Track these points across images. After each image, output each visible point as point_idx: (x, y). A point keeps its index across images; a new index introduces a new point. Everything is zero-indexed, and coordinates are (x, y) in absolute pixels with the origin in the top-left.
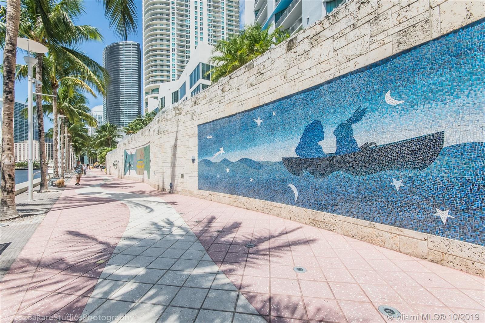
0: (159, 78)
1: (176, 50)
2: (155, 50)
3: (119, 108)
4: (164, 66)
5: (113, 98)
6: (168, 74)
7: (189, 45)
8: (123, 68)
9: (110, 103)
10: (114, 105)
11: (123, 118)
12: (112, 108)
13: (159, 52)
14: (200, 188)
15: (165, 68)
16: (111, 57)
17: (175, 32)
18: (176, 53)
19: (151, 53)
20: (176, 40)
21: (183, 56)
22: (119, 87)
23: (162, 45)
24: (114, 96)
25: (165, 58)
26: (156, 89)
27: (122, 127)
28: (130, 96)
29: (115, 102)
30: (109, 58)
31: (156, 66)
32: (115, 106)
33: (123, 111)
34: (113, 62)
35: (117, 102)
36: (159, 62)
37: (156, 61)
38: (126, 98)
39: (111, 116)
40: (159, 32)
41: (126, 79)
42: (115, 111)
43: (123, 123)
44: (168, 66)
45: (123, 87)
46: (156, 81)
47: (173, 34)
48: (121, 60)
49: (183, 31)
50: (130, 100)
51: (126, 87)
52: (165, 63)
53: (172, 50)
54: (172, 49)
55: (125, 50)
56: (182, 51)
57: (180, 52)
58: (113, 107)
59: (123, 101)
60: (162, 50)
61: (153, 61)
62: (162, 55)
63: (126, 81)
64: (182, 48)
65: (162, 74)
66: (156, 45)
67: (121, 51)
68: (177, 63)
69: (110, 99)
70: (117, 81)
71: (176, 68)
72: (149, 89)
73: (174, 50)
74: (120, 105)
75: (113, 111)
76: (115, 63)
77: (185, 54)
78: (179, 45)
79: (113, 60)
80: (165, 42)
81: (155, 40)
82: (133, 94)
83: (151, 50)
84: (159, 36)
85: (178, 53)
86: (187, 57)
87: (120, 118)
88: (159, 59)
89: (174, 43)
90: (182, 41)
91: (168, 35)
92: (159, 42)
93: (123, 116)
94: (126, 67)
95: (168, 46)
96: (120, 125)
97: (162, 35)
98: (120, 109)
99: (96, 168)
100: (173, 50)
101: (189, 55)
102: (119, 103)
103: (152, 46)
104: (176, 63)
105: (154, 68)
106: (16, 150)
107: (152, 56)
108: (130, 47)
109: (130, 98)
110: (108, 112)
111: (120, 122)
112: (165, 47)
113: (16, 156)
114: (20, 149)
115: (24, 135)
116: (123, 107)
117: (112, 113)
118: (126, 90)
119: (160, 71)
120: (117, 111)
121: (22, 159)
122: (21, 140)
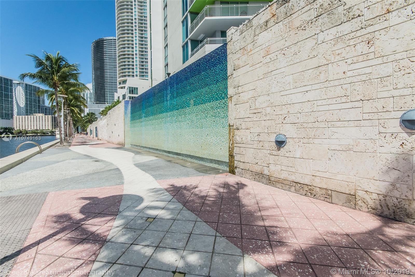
0: (127, 74)
1: (138, 54)
2: (124, 55)
4: (130, 66)
5: (100, 81)
6: (133, 71)
7: (147, 50)
8: (106, 57)
10: (100, 86)
11: (107, 96)
13: (126, 56)
15: (131, 67)
16: (98, 50)
17: (137, 42)
18: (138, 56)
19: (121, 57)
20: (138, 47)
21: (143, 58)
22: (104, 73)
23: (129, 51)
24: (100, 79)
25: (131, 60)
26: (125, 81)
27: (106, 104)
28: (112, 79)
29: (101, 84)
30: (96, 50)
31: (125, 65)
34: (99, 54)
35: (103, 84)
36: (127, 63)
37: (125, 62)
38: (109, 81)
39: (98, 95)
40: (126, 42)
41: (109, 66)
43: (107, 100)
44: (133, 65)
45: (107, 73)
46: (125, 76)
47: (136, 44)
48: (105, 52)
49: (142, 41)
50: (112, 83)
52: (131, 63)
55: (108, 44)
57: (141, 55)
58: (100, 88)
59: (107, 83)
60: (129, 55)
61: (123, 62)
62: (129, 58)
63: (109, 68)
64: (142, 53)
65: (129, 71)
66: (124, 51)
67: (105, 45)
69: (98, 81)
70: (103, 68)
71: (138, 67)
72: (121, 81)
74: (105, 86)
75: (100, 91)
76: (100, 54)
78: (140, 51)
79: (99, 52)
80: (131, 49)
81: (124, 48)
83: (122, 55)
84: (126, 46)
86: (146, 59)
87: (105, 96)
88: (127, 61)
89: (137, 49)
90: (142, 48)
91: (133, 44)
92: (126, 49)
94: (109, 57)
95: (133, 51)
96: (105, 101)
97: (128, 44)
98: (105, 90)
100: (136, 54)
101: (147, 57)
103: (122, 52)
104: (138, 63)
105: (123, 67)
106: (28, 121)
107: (122, 58)
108: (112, 42)
109: (112, 81)
110: (96, 91)
111: (105, 100)
112: (131, 53)
113: (28, 126)
114: (31, 120)
115: (33, 109)
116: (107, 88)
117: (99, 92)
118: (109, 74)
119: (127, 69)
120: (103, 91)
121: (32, 128)
122: (31, 113)
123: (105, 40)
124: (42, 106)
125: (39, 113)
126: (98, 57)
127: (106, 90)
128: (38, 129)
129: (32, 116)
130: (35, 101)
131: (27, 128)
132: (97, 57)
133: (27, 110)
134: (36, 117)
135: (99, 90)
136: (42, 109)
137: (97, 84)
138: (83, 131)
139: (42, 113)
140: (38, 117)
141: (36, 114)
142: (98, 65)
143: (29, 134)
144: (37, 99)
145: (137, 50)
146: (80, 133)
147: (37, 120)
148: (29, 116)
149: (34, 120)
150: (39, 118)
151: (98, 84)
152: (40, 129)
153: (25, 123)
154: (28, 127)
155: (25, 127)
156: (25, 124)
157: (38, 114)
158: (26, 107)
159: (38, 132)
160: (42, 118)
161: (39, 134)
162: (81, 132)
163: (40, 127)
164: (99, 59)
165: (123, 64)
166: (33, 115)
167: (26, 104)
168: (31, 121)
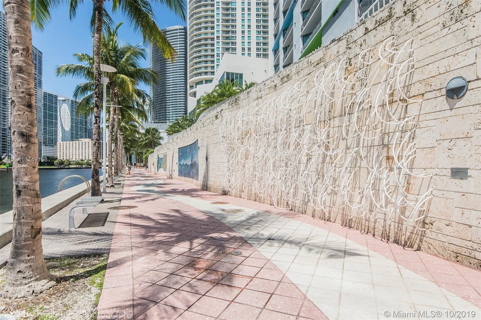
0: (203, 70)
1: (221, 37)
2: (200, 40)
3: (165, 101)
5: (160, 90)
6: (212, 65)
7: (235, 29)
9: (157, 96)
10: (160, 98)
11: (169, 112)
12: (158, 102)
13: (203, 42)
14: (179, 176)
17: (220, 18)
18: (220, 40)
19: (195, 44)
20: (221, 26)
21: (228, 43)
22: (165, 78)
23: (206, 34)
24: (160, 88)
25: (209, 47)
26: (200, 82)
27: (168, 122)
28: (177, 87)
29: (161, 95)
31: (200, 57)
32: (162, 100)
33: (169, 104)
35: (163, 95)
36: (203, 53)
37: (200, 51)
38: (172, 90)
39: (158, 110)
40: (203, 20)
42: (161, 105)
43: (169, 117)
44: (213, 56)
45: (170, 78)
46: (200, 74)
47: (218, 20)
49: (228, 15)
50: (176, 92)
51: (172, 78)
52: (209, 53)
53: (217, 38)
54: (217, 36)
55: (173, 36)
56: (227, 38)
57: (225, 39)
58: (159, 100)
59: (169, 93)
60: (206, 39)
61: (197, 53)
62: (206, 45)
63: (172, 70)
64: (227, 34)
65: (206, 65)
66: (200, 35)
68: (222, 51)
69: (157, 91)
70: (164, 71)
72: (194, 83)
73: (219, 38)
74: (166, 98)
75: (159, 105)
77: (231, 41)
78: (224, 31)
80: (209, 30)
81: (200, 29)
82: (180, 84)
83: (195, 41)
84: (203, 25)
85: (223, 41)
86: (233, 43)
87: (166, 112)
88: (203, 49)
89: (219, 29)
90: (228, 26)
91: (213, 22)
92: (203, 31)
93: (169, 110)
96: (166, 120)
97: (206, 23)
98: (166, 103)
99: (142, 167)
101: (235, 41)
102: (165, 95)
103: (196, 36)
104: (220, 52)
105: (198, 60)
106: (73, 149)
107: (196, 46)
108: (177, 33)
109: (177, 89)
110: (155, 106)
111: (166, 117)
112: (209, 36)
113: (73, 155)
114: (76, 147)
115: (79, 133)
116: (169, 100)
117: (158, 107)
118: (172, 80)
119: (204, 63)
120: (164, 104)
121: (77, 158)
122: (77, 139)
123: (168, 31)
124: (89, 129)
125: (86, 138)
126: (159, 56)
127: (168, 103)
128: (84, 159)
129: (77, 142)
130: (81, 123)
131: (71, 158)
132: (157, 57)
133: (72, 134)
134: (82, 143)
135: (158, 103)
136: (89, 132)
137: (156, 95)
138: (138, 163)
139: (89, 138)
140: (84, 143)
141: (82, 139)
142: (158, 67)
143: (72, 165)
144: (84, 119)
145: (219, 31)
146: (133, 164)
147: (82, 147)
148: (74, 142)
149: (79, 147)
150: (85, 145)
151: (158, 95)
152: (85, 159)
153: (69, 151)
154: (73, 157)
155: (69, 157)
156: (69, 153)
157: (84, 139)
158: (71, 130)
159: (83, 163)
160: (89, 145)
161: (84, 166)
162: (135, 164)
163: (85, 157)
164: (160, 59)
165: (198, 55)
166: (79, 141)
167: (72, 126)
168: (76, 149)
